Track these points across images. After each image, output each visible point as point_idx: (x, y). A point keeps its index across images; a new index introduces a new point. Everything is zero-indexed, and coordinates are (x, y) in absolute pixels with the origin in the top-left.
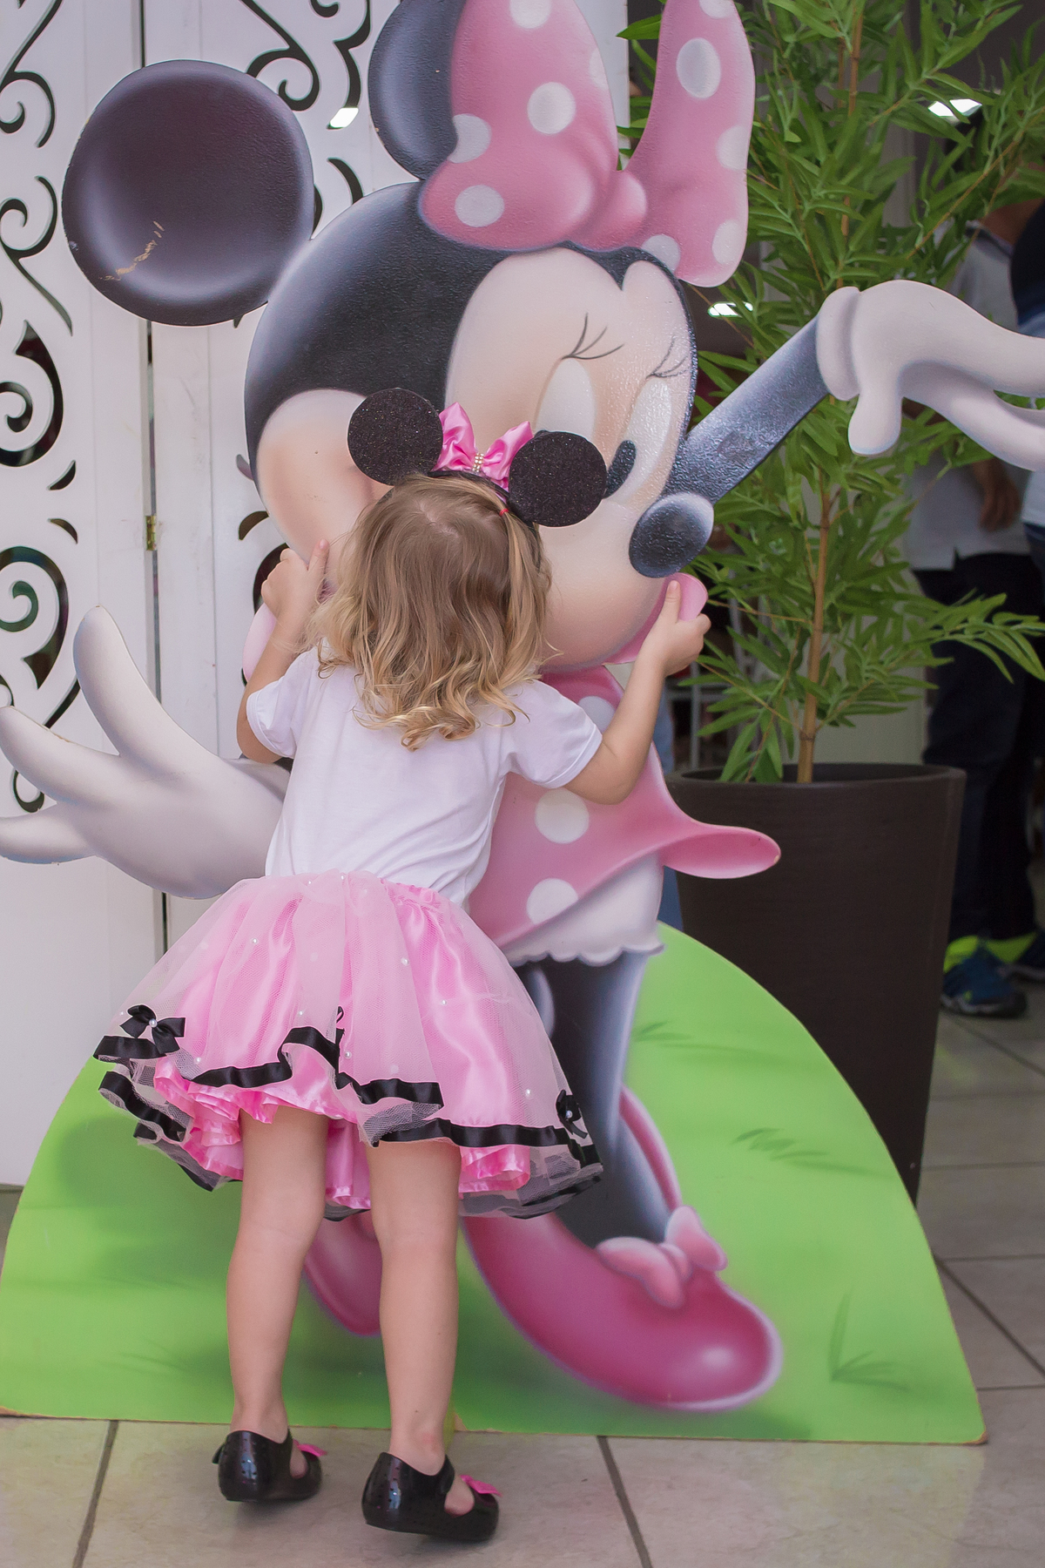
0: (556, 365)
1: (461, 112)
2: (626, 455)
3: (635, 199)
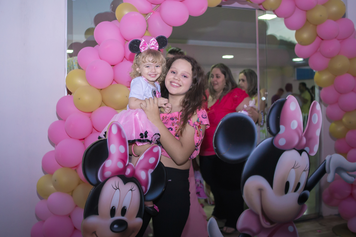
0: (291, 169)
1: (281, 125)
2: (299, 184)
3: (304, 140)
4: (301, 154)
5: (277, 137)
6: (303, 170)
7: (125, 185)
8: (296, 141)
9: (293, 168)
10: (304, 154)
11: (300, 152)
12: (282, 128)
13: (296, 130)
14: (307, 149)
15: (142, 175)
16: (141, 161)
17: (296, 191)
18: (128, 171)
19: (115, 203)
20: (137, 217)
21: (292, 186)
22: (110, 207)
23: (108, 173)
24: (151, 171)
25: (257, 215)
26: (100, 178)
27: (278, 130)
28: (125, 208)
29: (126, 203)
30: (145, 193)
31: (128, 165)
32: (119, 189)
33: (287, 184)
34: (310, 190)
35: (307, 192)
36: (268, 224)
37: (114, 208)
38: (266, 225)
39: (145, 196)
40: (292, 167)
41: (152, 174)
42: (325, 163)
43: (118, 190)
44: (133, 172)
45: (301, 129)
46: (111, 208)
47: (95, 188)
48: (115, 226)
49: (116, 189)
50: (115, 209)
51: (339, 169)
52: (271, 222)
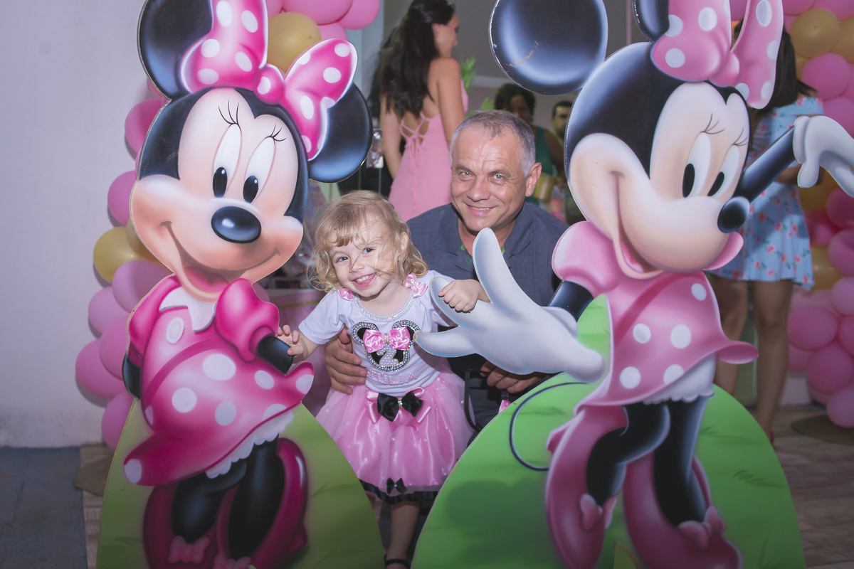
0: (698, 135)
1: (672, 14)
2: (720, 178)
3: (735, 65)
4: (726, 99)
5: (661, 44)
6: (733, 143)
7: (255, 118)
8: (714, 63)
9: (705, 132)
10: (733, 98)
11: (726, 93)
12: (675, 22)
13: (713, 35)
14: (741, 87)
15: (305, 107)
16: (302, 68)
17: (712, 192)
18: (266, 86)
19: (227, 159)
20: (287, 214)
21: (703, 180)
22: (213, 168)
23: (208, 75)
24: (328, 103)
25: (608, 242)
26: (186, 79)
27: (664, 25)
28: (256, 181)
29: (259, 167)
30: (312, 157)
31: (266, 68)
32: (238, 124)
33: (690, 173)
34: (751, 198)
35: (743, 201)
36: (638, 267)
37: (223, 172)
38: (633, 270)
39: (310, 164)
40: (703, 130)
41: (333, 112)
42: (792, 136)
43: (236, 125)
44: (280, 90)
45: (725, 33)
46: (215, 171)
47: (171, 103)
48: (227, 223)
49: (232, 124)
50: (225, 175)
51: (830, 156)
52: (647, 266)
